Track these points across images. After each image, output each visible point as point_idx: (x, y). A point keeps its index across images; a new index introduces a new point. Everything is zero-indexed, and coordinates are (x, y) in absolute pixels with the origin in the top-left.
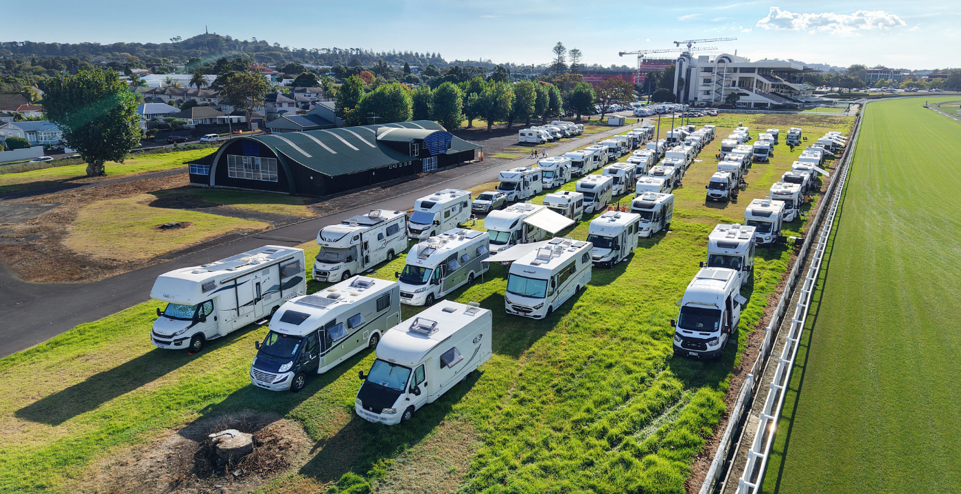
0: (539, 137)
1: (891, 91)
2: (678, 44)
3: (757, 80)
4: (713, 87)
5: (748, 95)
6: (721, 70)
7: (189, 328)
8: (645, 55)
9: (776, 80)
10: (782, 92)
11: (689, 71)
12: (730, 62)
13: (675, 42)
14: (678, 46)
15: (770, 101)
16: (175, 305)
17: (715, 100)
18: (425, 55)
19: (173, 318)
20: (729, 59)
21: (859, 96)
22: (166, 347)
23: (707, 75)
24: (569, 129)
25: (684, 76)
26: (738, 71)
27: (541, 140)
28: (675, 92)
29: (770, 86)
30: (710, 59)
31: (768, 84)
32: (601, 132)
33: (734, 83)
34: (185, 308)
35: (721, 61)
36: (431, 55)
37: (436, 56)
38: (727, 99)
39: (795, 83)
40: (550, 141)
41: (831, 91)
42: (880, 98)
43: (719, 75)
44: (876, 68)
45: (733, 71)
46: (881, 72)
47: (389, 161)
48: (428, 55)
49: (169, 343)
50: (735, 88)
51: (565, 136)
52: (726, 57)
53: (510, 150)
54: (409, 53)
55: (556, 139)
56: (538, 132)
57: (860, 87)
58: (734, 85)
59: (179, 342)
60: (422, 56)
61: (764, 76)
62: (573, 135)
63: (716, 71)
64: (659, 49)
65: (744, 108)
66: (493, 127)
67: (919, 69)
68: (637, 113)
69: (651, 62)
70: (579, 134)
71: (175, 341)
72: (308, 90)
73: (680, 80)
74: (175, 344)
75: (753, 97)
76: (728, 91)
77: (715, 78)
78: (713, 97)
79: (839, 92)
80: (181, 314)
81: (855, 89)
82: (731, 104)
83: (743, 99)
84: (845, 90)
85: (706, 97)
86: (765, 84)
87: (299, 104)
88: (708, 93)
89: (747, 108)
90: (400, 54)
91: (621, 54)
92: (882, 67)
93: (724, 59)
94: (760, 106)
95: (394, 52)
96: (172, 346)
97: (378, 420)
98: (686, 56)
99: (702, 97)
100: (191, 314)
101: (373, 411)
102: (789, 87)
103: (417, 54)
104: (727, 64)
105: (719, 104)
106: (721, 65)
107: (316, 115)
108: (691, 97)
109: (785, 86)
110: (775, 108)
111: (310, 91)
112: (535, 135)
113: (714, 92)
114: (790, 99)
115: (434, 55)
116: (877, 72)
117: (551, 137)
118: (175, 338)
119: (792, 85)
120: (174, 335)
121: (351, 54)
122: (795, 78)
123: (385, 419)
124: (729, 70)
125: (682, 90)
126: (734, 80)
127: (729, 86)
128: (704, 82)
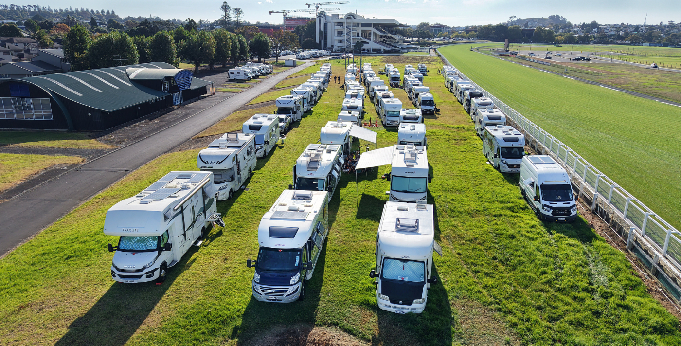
0: (246, 74)
1: (448, 40)
2: (309, 6)
3: (374, 32)
4: (344, 37)
5: (368, 43)
6: (349, 25)
7: (156, 258)
8: (288, 14)
9: (383, 32)
10: (386, 41)
11: (326, 25)
12: (355, 19)
13: (307, 4)
14: (309, 7)
15: (382, 47)
16: (130, 238)
17: (346, 47)
18: (100, 11)
19: (134, 251)
20: (354, 17)
21: (431, 44)
22: (136, 281)
23: (339, 28)
24: (263, 69)
25: (322, 29)
26: (360, 25)
27: (247, 77)
28: (317, 41)
30: (340, 17)
32: (284, 71)
33: (358, 34)
34: (144, 239)
35: (348, 18)
36: (106, 12)
37: (111, 12)
38: (355, 46)
39: (395, 34)
40: (254, 78)
41: (413, 41)
42: (443, 45)
43: (348, 28)
44: (435, 25)
45: (357, 25)
46: (439, 27)
47: (149, 97)
48: (103, 11)
49: (140, 277)
50: (359, 38)
51: (262, 74)
52: (352, 15)
53: (227, 85)
54: (85, 10)
55: (257, 77)
56: (245, 71)
57: (429, 37)
58: (358, 36)
59: (150, 274)
60: (98, 12)
61: (377, 29)
62: (267, 74)
63: (346, 25)
64: (298, 9)
65: (366, 53)
66: (200, 68)
67: (455, 26)
68: (299, 57)
69: (291, 19)
70: (270, 73)
71: (146, 273)
72: (15, 40)
73: (320, 32)
74: (147, 277)
75: (371, 45)
76: (354, 41)
77: (345, 31)
78: (345, 45)
79: (418, 41)
80: (142, 246)
81: (427, 39)
82: (358, 49)
83: (365, 46)
84: (421, 40)
85: (340, 45)
86: (378, 35)
87: (13, 52)
88: (341, 42)
89: (368, 52)
90: (77, 10)
91: (270, 13)
92: (439, 24)
93: (350, 16)
94: (377, 51)
95: (71, 9)
96: (144, 279)
97: (409, 311)
98: (323, 14)
99: (337, 45)
100: (154, 244)
101: (403, 304)
102: (391, 38)
103: (92, 11)
104: (352, 21)
105: (350, 50)
106: (349, 21)
107: (40, 61)
108: (329, 45)
109: (388, 36)
110: (386, 52)
111: (17, 41)
112: (242, 73)
113: (345, 41)
114: (393, 46)
115: (108, 12)
116: (437, 27)
117: (254, 75)
118: (146, 270)
119: (393, 36)
120: (144, 268)
121: (29, 11)
122: (392, 31)
123: (415, 309)
124: (355, 25)
125: (322, 39)
126: (358, 32)
127: (355, 37)
128: (338, 34)
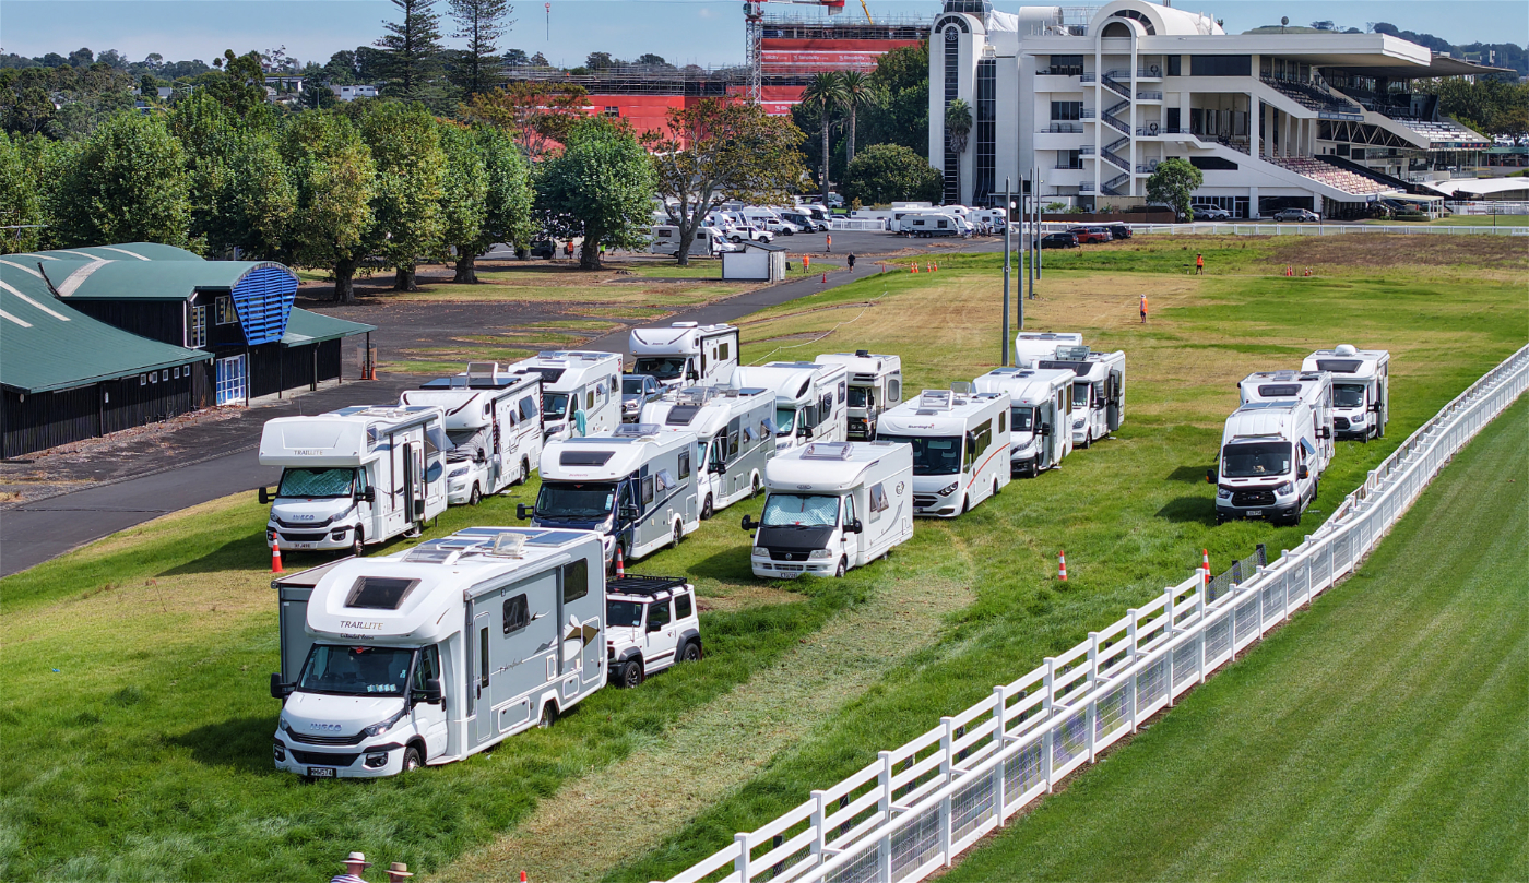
3: (1262, 106)
4: (1094, 134)
5: (1233, 166)
6: (1117, 66)
9: (1334, 104)
10: (1359, 154)
12: (1151, 32)
15: (1318, 190)
17: (1106, 190)
20: (1145, 23)
23: (1064, 86)
25: (967, 93)
26: (1185, 68)
28: (936, 159)
29: (1313, 130)
30: (1070, 24)
31: (1306, 121)
33: (1173, 115)
35: (1112, 29)
38: (1151, 182)
39: (1407, 117)
43: (1113, 85)
45: (1163, 68)
49: (321, 536)
50: (1180, 138)
52: (1133, 15)
58: (1173, 124)
61: (1287, 88)
63: (1096, 69)
71: (334, 530)
73: (956, 122)
75: (1255, 174)
76: (1152, 154)
77: (1096, 100)
78: (1094, 176)
83: (1214, 183)
85: (1070, 177)
86: (1294, 120)
88: (1073, 160)
93: (1123, 21)
99: (1050, 178)
102: (1385, 136)
104: (1140, 43)
106: (1116, 45)
108: (1006, 177)
109: (1370, 129)
113: (1098, 157)
114: (1394, 183)
119: (1398, 127)
120: (330, 521)
122: (1404, 98)
124: (1150, 64)
125: (963, 147)
126: (1174, 105)
127: (1154, 130)
128: (1054, 116)
